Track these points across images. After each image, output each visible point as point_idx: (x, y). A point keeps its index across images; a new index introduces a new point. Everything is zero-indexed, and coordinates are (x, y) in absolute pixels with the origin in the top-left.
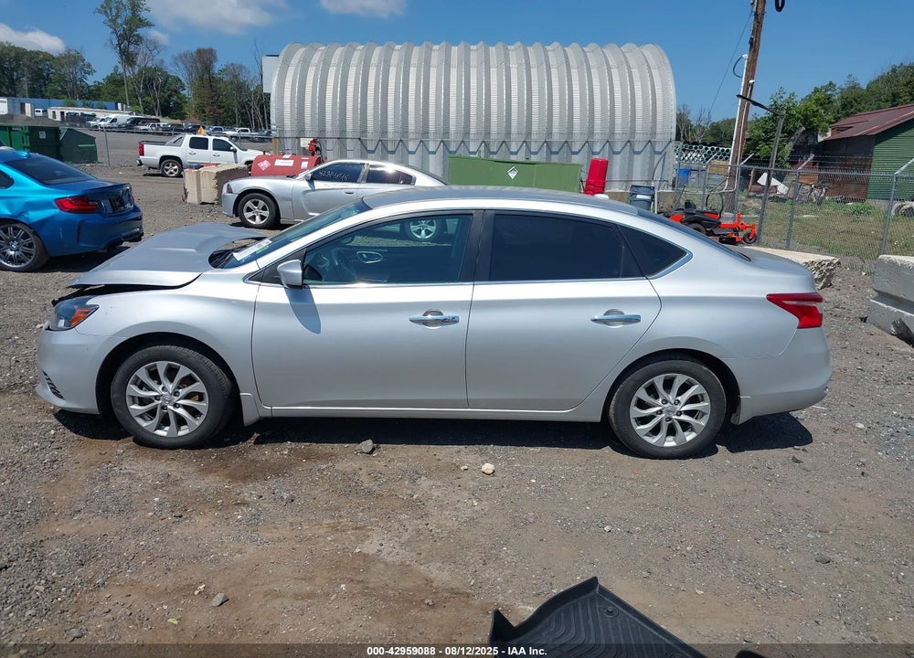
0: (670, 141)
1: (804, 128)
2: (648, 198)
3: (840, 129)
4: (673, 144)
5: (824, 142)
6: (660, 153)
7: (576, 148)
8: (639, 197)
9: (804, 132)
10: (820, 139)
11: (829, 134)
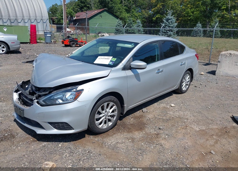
0: (47, 19)
1: (70, 16)
2: (50, 35)
3: (77, 17)
4: (48, 20)
5: (75, 19)
6: (45, 23)
7: (19, 21)
8: (48, 35)
9: (70, 17)
10: (74, 19)
11: (76, 17)
